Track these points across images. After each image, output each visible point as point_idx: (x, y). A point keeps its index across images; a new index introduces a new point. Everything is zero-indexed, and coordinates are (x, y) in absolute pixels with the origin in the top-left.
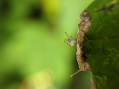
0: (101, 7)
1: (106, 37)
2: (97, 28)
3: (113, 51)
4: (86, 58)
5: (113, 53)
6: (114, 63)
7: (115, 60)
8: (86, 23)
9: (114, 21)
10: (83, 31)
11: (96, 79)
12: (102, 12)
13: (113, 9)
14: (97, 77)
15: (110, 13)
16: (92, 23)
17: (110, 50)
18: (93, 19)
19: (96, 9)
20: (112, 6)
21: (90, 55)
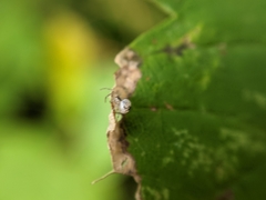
0: (160, 46)
1: (169, 107)
2: (153, 84)
3: (183, 136)
4: (127, 144)
5: (182, 141)
6: (184, 163)
7: (186, 155)
8: (132, 72)
9: (187, 76)
10: (124, 88)
11: (147, 194)
12: (163, 56)
13: (185, 52)
14: (148, 189)
15: (178, 59)
16: (143, 73)
17: (178, 133)
18: (145, 66)
19: (151, 48)
20: (184, 46)
21: (136, 140)
